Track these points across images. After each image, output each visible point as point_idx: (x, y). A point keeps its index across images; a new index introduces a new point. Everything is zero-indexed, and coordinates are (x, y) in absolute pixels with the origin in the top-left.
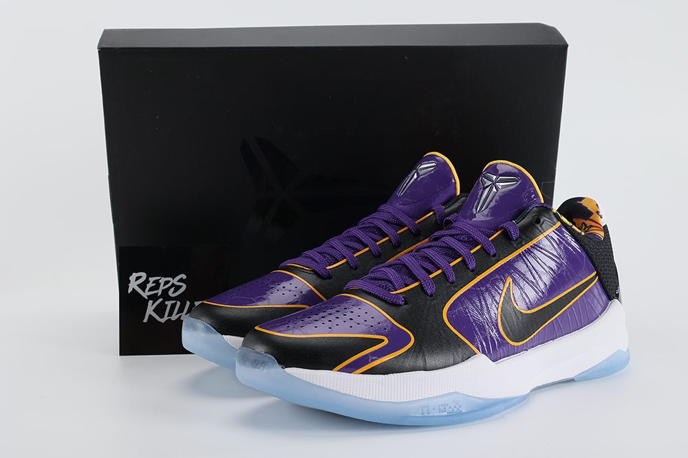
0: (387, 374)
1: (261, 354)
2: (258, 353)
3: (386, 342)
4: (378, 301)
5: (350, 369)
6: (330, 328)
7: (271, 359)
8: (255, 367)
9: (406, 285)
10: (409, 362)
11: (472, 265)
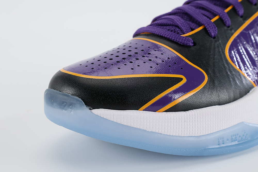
0: (187, 110)
1: (68, 96)
2: (66, 95)
3: (185, 80)
4: (170, 43)
5: (155, 108)
6: (132, 69)
7: (78, 100)
8: (63, 109)
9: (192, 30)
10: (206, 98)
11: (241, 12)
